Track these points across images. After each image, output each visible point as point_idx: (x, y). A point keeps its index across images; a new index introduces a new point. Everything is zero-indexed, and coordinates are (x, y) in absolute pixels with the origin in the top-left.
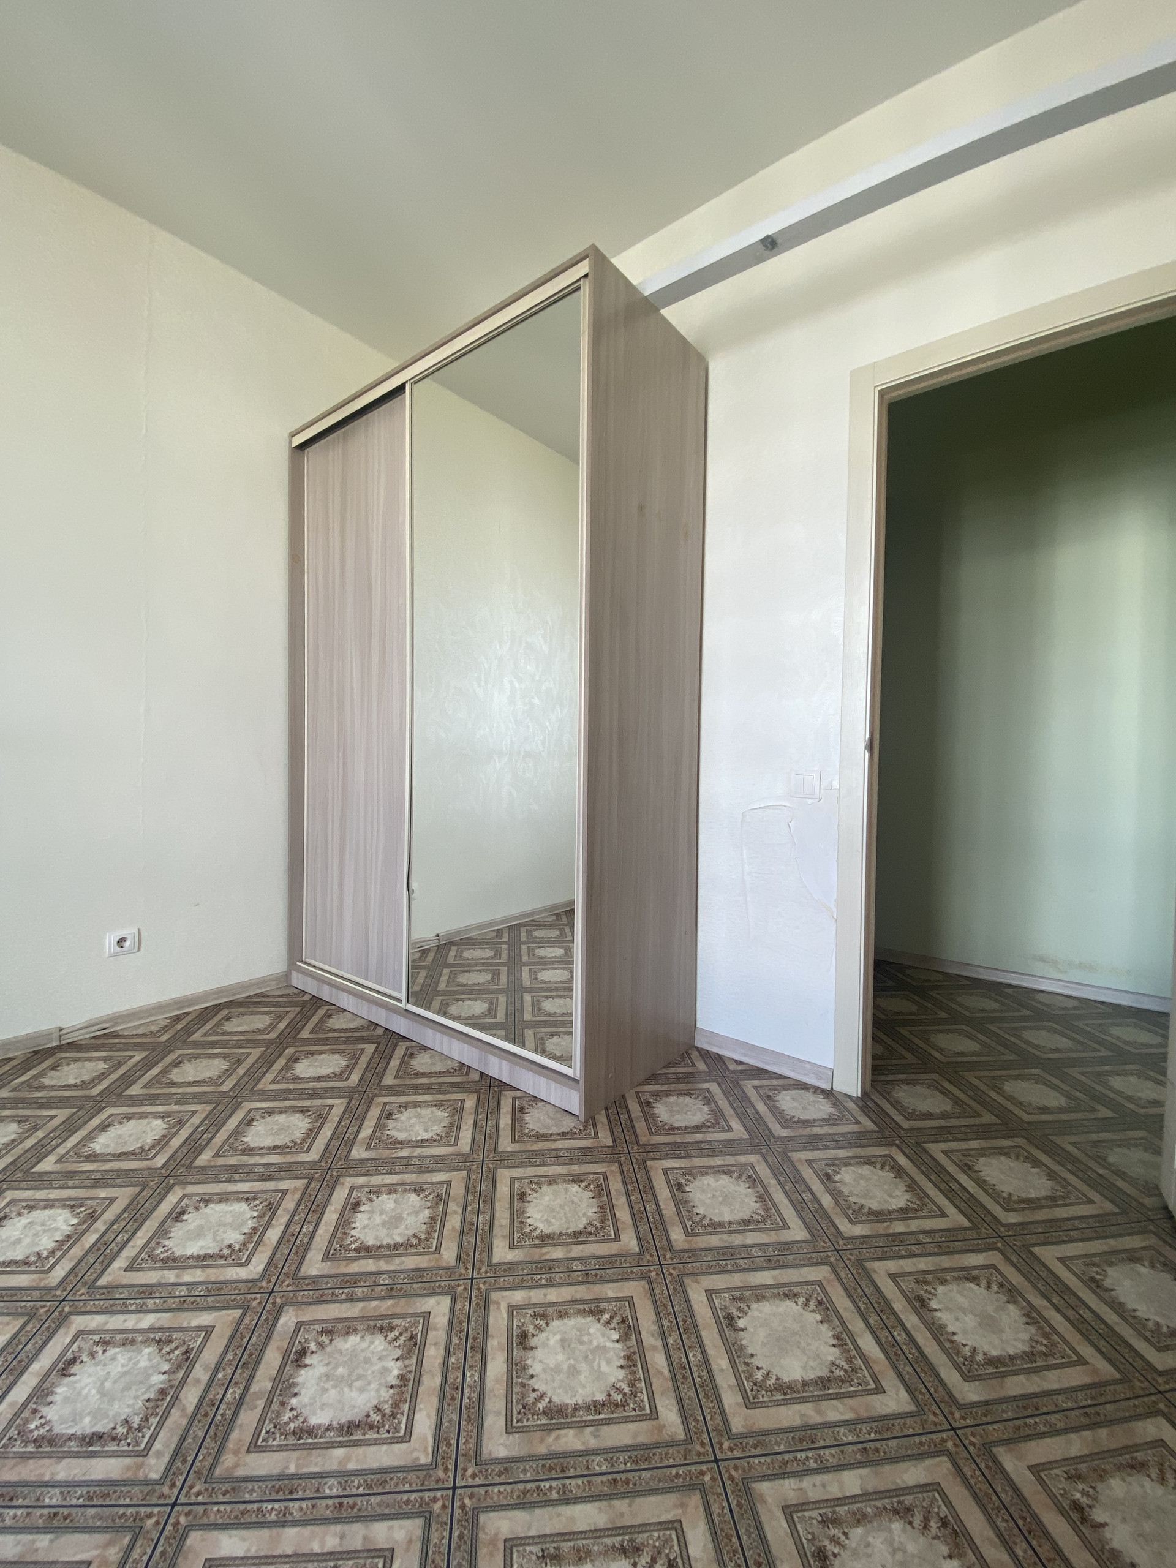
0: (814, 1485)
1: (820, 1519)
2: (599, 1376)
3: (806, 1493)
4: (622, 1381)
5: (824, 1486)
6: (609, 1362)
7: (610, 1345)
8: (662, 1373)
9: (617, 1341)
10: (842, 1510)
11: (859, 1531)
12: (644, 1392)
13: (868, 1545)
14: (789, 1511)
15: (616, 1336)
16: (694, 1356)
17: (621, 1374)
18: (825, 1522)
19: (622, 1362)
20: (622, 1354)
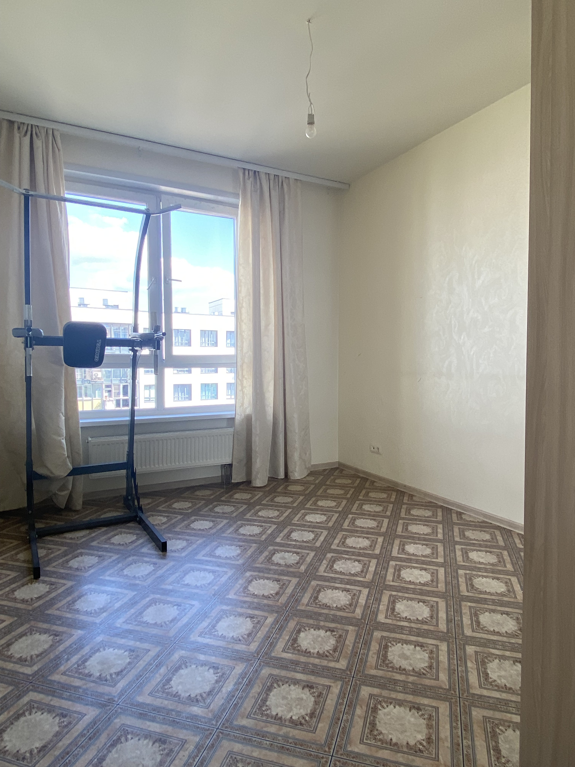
0: (184, 756)
1: (173, 750)
2: (277, 706)
3: (184, 751)
4: (270, 712)
5: (180, 759)
6: (282, 711)
7: (291, 714)
8: (265, 727)
9: (291, 718)
10: (169, 759)
11: (158, 760)
12: (261, 718)
13: (153, 759)
14: (184, 742)
15: (294, 718)
16: (266, 744)
17: (274, 713)
18: (171, 751)
19: (279, 715)
20: (283, 717)
